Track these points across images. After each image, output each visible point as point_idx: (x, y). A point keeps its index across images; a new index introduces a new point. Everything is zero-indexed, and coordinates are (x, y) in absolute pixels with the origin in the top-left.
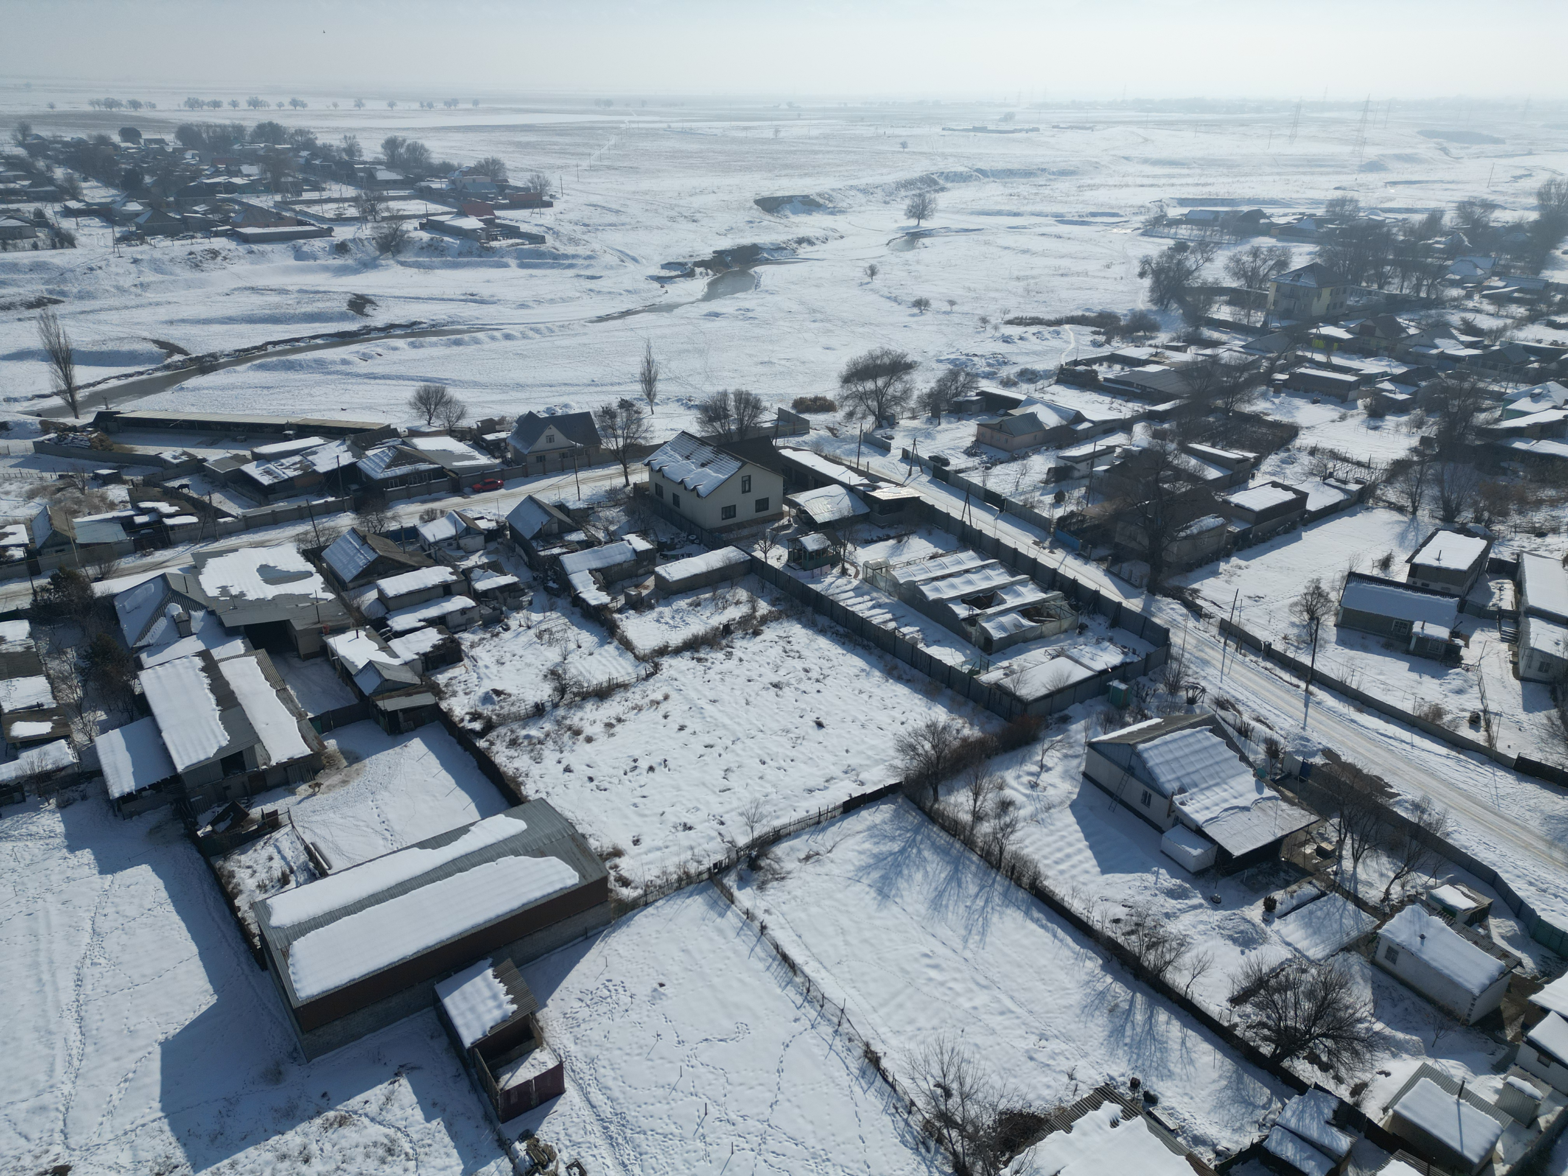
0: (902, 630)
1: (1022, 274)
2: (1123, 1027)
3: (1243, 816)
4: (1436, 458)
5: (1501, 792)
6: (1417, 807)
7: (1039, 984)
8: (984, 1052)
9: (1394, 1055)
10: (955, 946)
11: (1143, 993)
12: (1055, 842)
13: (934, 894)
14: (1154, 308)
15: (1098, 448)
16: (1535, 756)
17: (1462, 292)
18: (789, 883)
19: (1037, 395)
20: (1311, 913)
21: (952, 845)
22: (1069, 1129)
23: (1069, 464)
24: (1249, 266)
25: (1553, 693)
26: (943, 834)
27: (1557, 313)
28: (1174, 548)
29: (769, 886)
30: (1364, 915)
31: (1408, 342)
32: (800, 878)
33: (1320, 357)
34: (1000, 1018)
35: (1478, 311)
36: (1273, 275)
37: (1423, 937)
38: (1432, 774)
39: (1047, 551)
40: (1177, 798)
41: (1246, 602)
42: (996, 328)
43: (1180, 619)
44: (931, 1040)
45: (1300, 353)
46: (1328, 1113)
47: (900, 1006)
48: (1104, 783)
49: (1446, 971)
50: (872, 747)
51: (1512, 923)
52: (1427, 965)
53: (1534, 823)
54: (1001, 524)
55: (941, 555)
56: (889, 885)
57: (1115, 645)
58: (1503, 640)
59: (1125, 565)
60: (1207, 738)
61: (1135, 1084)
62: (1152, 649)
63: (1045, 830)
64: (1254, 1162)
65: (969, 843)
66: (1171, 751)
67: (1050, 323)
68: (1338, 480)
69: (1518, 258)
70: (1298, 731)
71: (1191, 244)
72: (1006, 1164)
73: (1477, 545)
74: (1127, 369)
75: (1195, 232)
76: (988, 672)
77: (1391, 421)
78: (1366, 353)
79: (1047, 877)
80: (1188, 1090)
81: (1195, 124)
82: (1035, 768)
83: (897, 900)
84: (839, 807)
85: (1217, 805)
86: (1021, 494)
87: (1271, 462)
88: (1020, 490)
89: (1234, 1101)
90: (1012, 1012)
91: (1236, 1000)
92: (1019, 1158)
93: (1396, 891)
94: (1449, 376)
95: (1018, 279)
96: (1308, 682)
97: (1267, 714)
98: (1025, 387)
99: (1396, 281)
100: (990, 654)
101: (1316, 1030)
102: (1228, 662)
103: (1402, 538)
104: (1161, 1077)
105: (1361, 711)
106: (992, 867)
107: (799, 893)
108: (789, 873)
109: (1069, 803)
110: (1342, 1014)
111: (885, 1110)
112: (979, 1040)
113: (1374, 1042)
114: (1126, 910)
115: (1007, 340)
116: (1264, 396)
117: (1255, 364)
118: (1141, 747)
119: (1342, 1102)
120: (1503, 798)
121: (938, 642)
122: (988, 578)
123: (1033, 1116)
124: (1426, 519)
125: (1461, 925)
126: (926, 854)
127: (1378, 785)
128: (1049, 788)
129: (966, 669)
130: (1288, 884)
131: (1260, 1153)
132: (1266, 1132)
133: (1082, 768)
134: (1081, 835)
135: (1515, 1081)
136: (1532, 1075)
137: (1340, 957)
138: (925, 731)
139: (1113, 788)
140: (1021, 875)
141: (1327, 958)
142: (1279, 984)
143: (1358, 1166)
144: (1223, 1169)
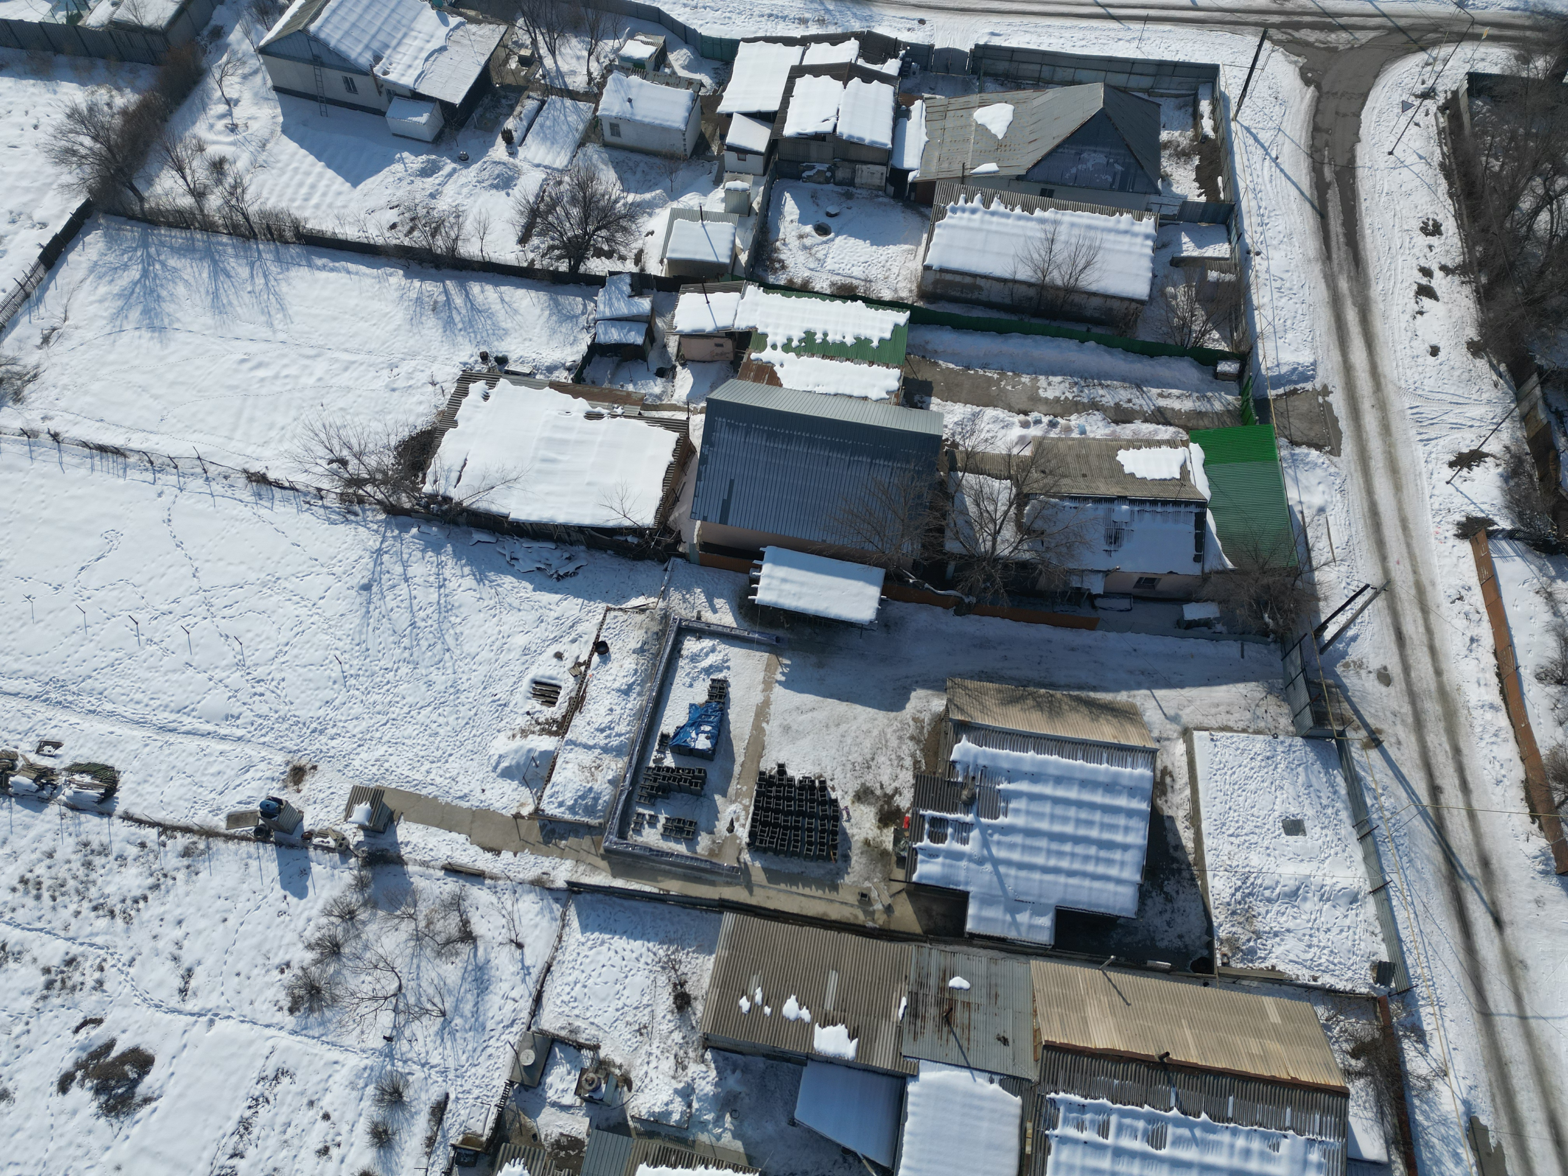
2: (451, 317)
3: (444, 58)
7: (364, 325)
8: (351, 411)
9: (650, 215)
10: (264, 336)
11: (450, 278)
12: (292, 179)
13: (209, 298)
18: (46, 377)
20: (542, 126)
21: (193, 239)
22: (455, 424)
26: (174, 232)
29: (26, 392)
30: (581, 104)
32: (54, 365)
34: (347, 374)
37: (630, 101)
40: (377, 70)
44: (299, 430)
46: (627, 289)
47: (251, 420)
49: (657, 122)
51: (685, 51)
52: (642, 125)
56: (156, 315)
61: (484, 357)
63: (274, 172)
64: (596, 358)
65: (208, 227)
66: (344, 19)
72: (423, 482)
76: (91, 11)
79: (306, 220)
80: (525, 336)
82: (222, 108)
83: (176, 326)
84: (37, 266)
85: (416, 58)
89: (560, 322)
90: (354, 362)
91: (523, 240)
92: (430, 471)
93: (595, 68)
101: (590, 228)
104: (501, 339)
106: (248, 239)
107: (65, 380)
108: (37, 367)
109: (279, 129)
110: (602, 203)
111: (300, 510)
112: (341, 403)
113: (634, 212)
114: (395, 210)
118: (313, 27)
119: (632, 275)
123: (423, 433)
125: (652, 73)
126: (172, 262)
128: (250, 123)
129: (61, 18)
130: (512, 108)
131: (596, 350)
132: (593, 331)
133: (270, 83)
134: (311, 158)
135: (730, 184)
136: (738, 173)
137: (580, 154)
138: (70, 124)
139: (311, 90)
140: (281, 232)
141: (571, 161)
142: (547, 205)
143: (662, 315)
144: (579, 379)
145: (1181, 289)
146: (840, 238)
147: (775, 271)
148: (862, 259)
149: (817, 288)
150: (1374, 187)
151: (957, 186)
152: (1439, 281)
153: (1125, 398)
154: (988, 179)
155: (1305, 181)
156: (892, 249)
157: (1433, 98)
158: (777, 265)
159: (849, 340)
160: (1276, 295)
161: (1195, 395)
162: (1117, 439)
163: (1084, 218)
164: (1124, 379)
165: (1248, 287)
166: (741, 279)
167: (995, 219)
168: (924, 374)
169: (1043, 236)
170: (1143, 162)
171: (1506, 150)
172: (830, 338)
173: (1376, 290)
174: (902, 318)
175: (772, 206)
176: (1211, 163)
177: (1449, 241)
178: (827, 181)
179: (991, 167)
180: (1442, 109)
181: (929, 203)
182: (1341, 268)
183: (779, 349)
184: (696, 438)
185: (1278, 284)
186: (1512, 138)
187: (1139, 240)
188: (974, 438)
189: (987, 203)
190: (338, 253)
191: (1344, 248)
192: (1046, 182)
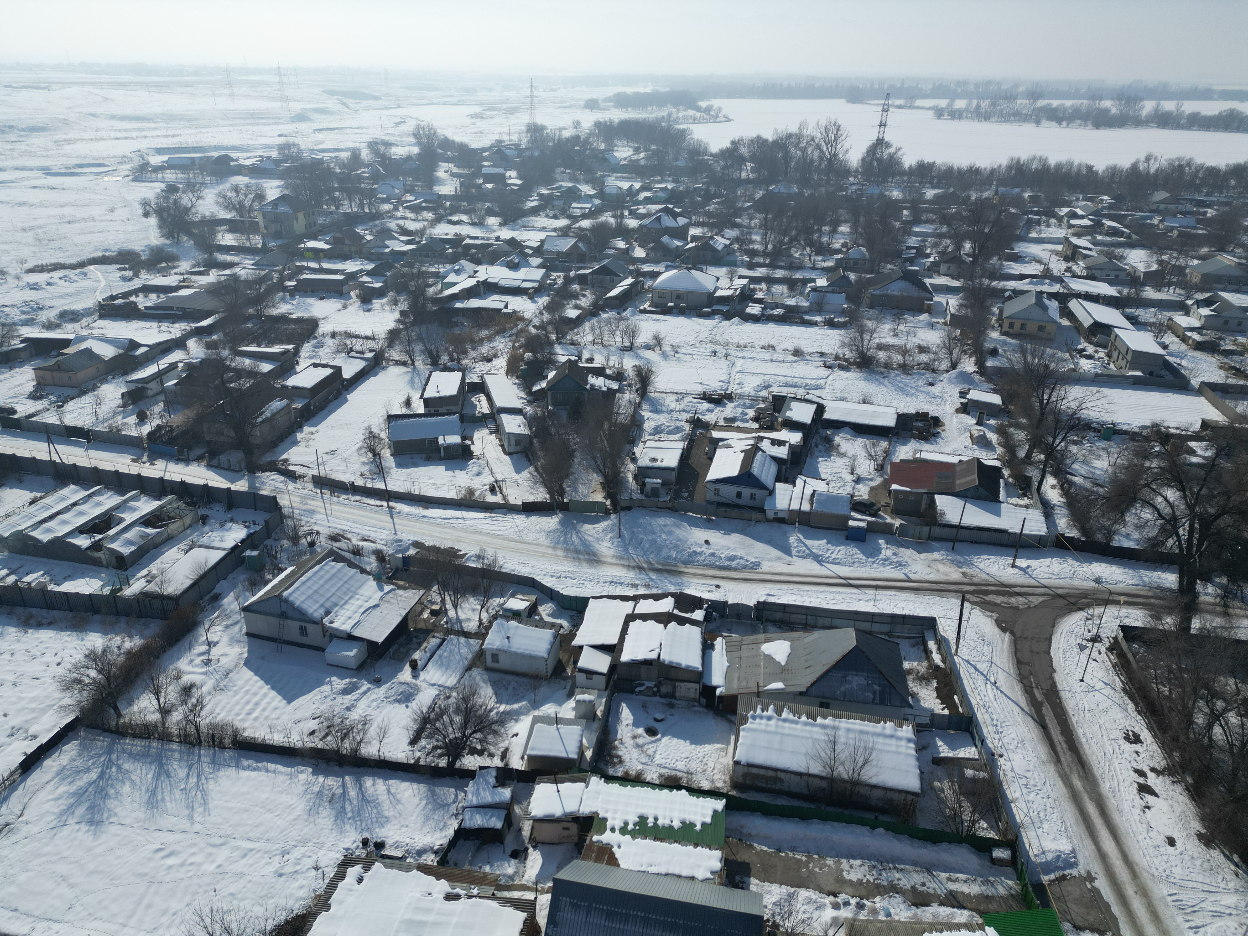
0: (24, 580)
1: (26, 225)
2: (343, 807)
3: (376, 612)
4: (413, 324)
5: (521, 528)
6: (479, 557)
7: (269, 816)
8: (239, 896)
9: (516, 721)
10: (182, 827)
11: (349, 774)
12: (242, 698)
13: (147, 796)
14: (168, 242)
15: (162, 367)
16: (530, 499)
17: (391, 207)
19: (85, 332)
20: (440, 656)
21: (149, 747)
22: (327, 907)
23: (140, 385)
24: (235, 200)
25: (527, 456)
26: (138, 742)
27: (451, 215)
28: (257, 432)
30: (472, 641)
31: (368, 246)
33: (313, 265)
34: (244, 861)
35: (405, 218)
36: (256, 205)
37: (508, 638)
38: (481, 533)
39: (147, 464)
40: (326, 621)
41: (326, 458)
42: (18, 278)
43: (281, 485)
44: (189, 916)
45: (298, 264)
46: (492, 781)
47: (149, 906)
48: (265, 633)
49: (527, 652)
50: (33, 700)
51: (550, 604)
52: (516, 654)
53: (543, 540)
54: (93, 453)
55: (41, 498)
56: (99, 810)
57: (237, 523)
58: (491, 433)
59: (222, 457)
60: (333, 567)
61: (365, 842)
62: (267, 516)
63: (230, 693)
64: (461, 842)
65: (165, 737)
66: (309, 588)
67: (73, 267)
68: (357, 352)
69: (417, 179)
70: (392, 537)
71: (181, 186)
73: (457, 376)
74: (162, 296)
75: (180, 176)
76: (130, 586)
77: (377, 303)
78: (345, 258)
79: (244, 730)
80: (403, 823)
81: (147, 85)
82: (204, 648)
83: (112, 820)
84: (16, 770)
85: (356, 612)
86: (104, 421)
87: (306, 349)
88: (101, 419)
89: (434, 810)
90: (252, 850)
91: (413, 742)
93: (485, 616)
94: (402, 266)
95: (24, 230)
96: (388, 501)
97: (368, 533)
98: (70, 326)
99: (346, 202)
100: (126, 570)
101: (468, 732)
102: (328, 506)
103: (412, 382)
104: (382, 826)
105: (426, 508)
106: (194, 746)
109: (242, 662)
110: (480, 712)
112: (232, 889)
113: (504, 719)
114: (317, 721)
115: (34, 287)
116: (283, 300)
117: (267, 277)
118: (285, 594)
119: (498, 769)
120: (522, 531)
121: (69, 578)
122: (98, 504)
123: (297, 917)
124: (422, 367)
125: (525, 619)
126: (126, 766)
127: (452, 553)
128: (221, 658)
129: (107, 591)
130: (420, 644)
131: (462, 834)
132: (460, 817)
133: (244, 630)
134: (262, 683)
135: (580, 697)
136: (586, 689)
137: (467, 676)
138: (85, 662)
139: (274, 635)
140: (222, 739)
141: (459, 681)
142: (436, 714)
143: (519, 802)
144: (443, 862)
145: (946, 784)
146: (665, 740)
147: (614, 765)
148: (684, 756)
149: (648, 779)
150: (1077, 705)
151: (754, 699)
152: (1153, 780)
153: (919, 882)
154: (776, 695)
155: (1023, 701)
156: (708, 748)
157: (1100, 641)
158: (616, 760)
159: (676, 824)
160: (1025, 791)
161: (980, 879)
162: (920, 922)
163: (857, 725)
164: (915, 864)
165: (1000, 783)
166: (587, 771)
167: (787, 725)
168: (743, 856)
169: (826, 738)
170: (895, 684)
171: (1169, 680)
172: (660, 822)
173: (1105, 787)
174: (719, 804)
175: (612, 713)
176: (946, 685)
177: (1150, 748)
178: (654, 694)
179: (779, 685)
180: (1111, 649)
181: (734, 712)
182: (1071, 770)
183: (617, 832)
184: (542, 919)
185: (1024, 781)
186: (1170, 671)
187: (903, 743)
188: (792, 918)
189: (779, 712)
190: (263, 755)
191: (1068, 753)
192: (823, 697)
